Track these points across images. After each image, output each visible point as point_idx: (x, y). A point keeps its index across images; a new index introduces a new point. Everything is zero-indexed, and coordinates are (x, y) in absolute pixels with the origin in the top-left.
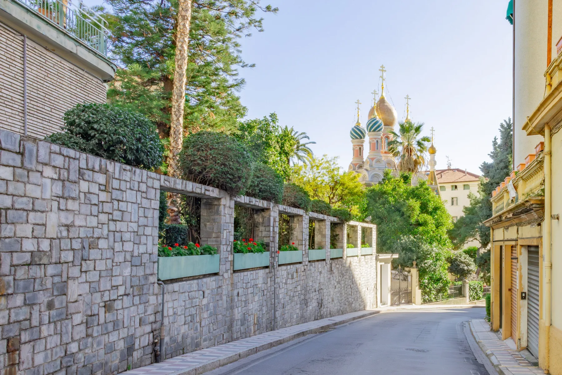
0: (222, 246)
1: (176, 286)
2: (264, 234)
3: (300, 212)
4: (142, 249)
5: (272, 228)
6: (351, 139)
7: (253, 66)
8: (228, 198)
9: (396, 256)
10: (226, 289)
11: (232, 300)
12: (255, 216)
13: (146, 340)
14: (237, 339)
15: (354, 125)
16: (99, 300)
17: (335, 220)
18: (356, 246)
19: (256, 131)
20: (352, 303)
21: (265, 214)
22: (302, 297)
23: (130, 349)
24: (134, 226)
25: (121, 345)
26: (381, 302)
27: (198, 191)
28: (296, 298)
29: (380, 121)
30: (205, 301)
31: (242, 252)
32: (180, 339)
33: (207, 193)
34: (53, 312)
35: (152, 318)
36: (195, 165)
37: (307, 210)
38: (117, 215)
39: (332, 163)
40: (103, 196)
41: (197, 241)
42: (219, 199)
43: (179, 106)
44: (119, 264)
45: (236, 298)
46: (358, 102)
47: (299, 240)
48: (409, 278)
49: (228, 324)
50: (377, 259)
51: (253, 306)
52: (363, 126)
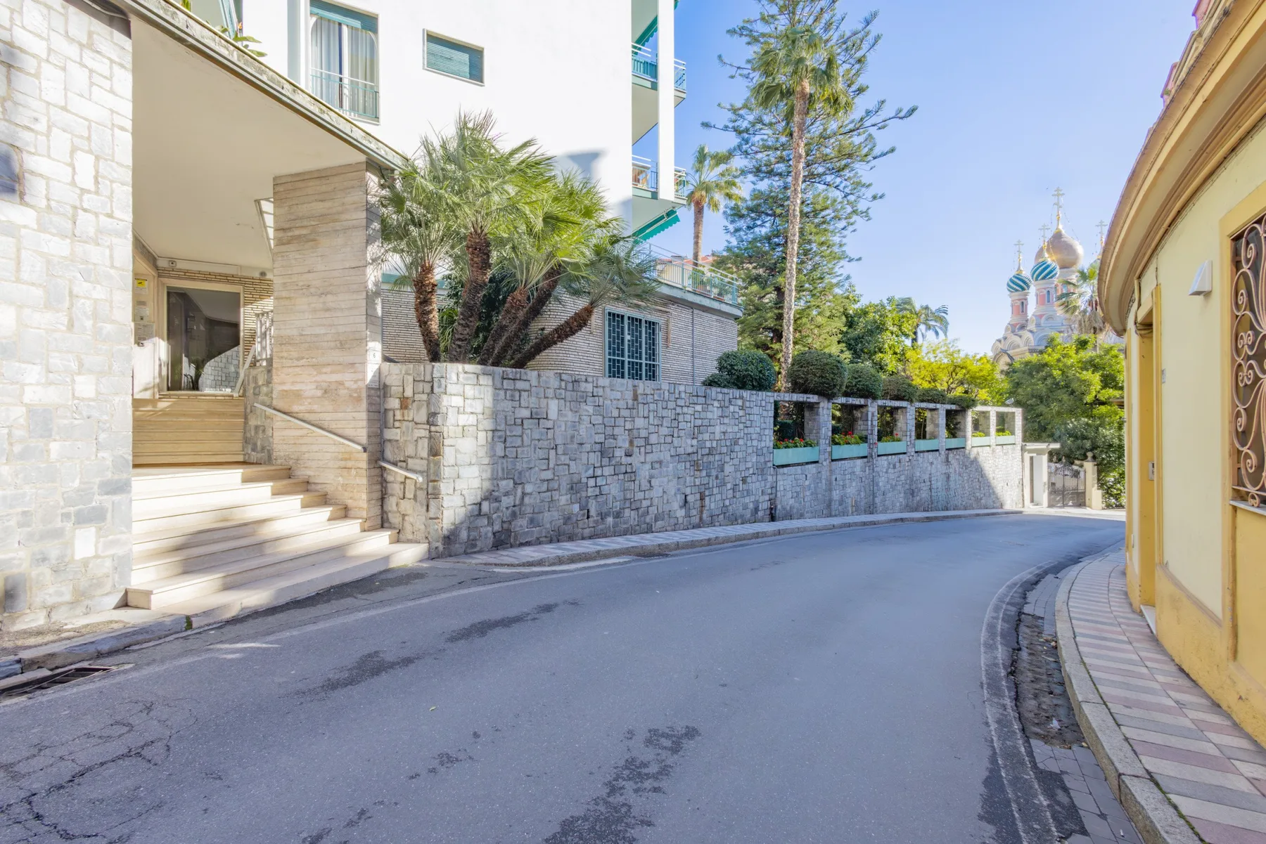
0: (821, 441)
1: (785, 470)
2: (862, 427)
3: (904, 404)
4: (763, 444)
5: (870, 423)
6: (1009, 293)
7: (860, 259)
8: (826, 402)
9: (1057, 446)
10: (825, 474)
11: (831, 484)
12: (855, 412)
13: (766, 505)
14: (836, 516)
15: (1014, 273)
16: (739, 476)
17: (954, 407)
18: (987, 434)
19: (871, 315)
20: (981, 499)
21: (864, 410)
22: (907, 487)
23: (756, 510)
24: (758, 429)
25: (751, 506)
26: (1032, 501)
27: (801, 400)
28: (899, 488)
29: (1054, 265)
30: (807, 483)
31: (840, 444)
32: (788, 508)
33: (808, 400)
34: (718, 481)
35: (769, 491)
36: (799, 378)
37: (911, 401)
38: (748, 423)
39: (950, 346)
40: (741, 413)
41: (801, 436)
42: (818, 403)
43: (789, 317)
44: (750, 454)
45: (834, 482)
46: (1019, 244)
47: (903, 432)
48: (1082, 474)
49: (827, 502)
50: (1023, 449)
51: (851, 490)
52: (1026, 273)
